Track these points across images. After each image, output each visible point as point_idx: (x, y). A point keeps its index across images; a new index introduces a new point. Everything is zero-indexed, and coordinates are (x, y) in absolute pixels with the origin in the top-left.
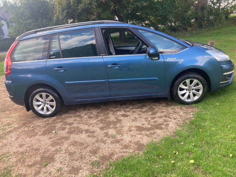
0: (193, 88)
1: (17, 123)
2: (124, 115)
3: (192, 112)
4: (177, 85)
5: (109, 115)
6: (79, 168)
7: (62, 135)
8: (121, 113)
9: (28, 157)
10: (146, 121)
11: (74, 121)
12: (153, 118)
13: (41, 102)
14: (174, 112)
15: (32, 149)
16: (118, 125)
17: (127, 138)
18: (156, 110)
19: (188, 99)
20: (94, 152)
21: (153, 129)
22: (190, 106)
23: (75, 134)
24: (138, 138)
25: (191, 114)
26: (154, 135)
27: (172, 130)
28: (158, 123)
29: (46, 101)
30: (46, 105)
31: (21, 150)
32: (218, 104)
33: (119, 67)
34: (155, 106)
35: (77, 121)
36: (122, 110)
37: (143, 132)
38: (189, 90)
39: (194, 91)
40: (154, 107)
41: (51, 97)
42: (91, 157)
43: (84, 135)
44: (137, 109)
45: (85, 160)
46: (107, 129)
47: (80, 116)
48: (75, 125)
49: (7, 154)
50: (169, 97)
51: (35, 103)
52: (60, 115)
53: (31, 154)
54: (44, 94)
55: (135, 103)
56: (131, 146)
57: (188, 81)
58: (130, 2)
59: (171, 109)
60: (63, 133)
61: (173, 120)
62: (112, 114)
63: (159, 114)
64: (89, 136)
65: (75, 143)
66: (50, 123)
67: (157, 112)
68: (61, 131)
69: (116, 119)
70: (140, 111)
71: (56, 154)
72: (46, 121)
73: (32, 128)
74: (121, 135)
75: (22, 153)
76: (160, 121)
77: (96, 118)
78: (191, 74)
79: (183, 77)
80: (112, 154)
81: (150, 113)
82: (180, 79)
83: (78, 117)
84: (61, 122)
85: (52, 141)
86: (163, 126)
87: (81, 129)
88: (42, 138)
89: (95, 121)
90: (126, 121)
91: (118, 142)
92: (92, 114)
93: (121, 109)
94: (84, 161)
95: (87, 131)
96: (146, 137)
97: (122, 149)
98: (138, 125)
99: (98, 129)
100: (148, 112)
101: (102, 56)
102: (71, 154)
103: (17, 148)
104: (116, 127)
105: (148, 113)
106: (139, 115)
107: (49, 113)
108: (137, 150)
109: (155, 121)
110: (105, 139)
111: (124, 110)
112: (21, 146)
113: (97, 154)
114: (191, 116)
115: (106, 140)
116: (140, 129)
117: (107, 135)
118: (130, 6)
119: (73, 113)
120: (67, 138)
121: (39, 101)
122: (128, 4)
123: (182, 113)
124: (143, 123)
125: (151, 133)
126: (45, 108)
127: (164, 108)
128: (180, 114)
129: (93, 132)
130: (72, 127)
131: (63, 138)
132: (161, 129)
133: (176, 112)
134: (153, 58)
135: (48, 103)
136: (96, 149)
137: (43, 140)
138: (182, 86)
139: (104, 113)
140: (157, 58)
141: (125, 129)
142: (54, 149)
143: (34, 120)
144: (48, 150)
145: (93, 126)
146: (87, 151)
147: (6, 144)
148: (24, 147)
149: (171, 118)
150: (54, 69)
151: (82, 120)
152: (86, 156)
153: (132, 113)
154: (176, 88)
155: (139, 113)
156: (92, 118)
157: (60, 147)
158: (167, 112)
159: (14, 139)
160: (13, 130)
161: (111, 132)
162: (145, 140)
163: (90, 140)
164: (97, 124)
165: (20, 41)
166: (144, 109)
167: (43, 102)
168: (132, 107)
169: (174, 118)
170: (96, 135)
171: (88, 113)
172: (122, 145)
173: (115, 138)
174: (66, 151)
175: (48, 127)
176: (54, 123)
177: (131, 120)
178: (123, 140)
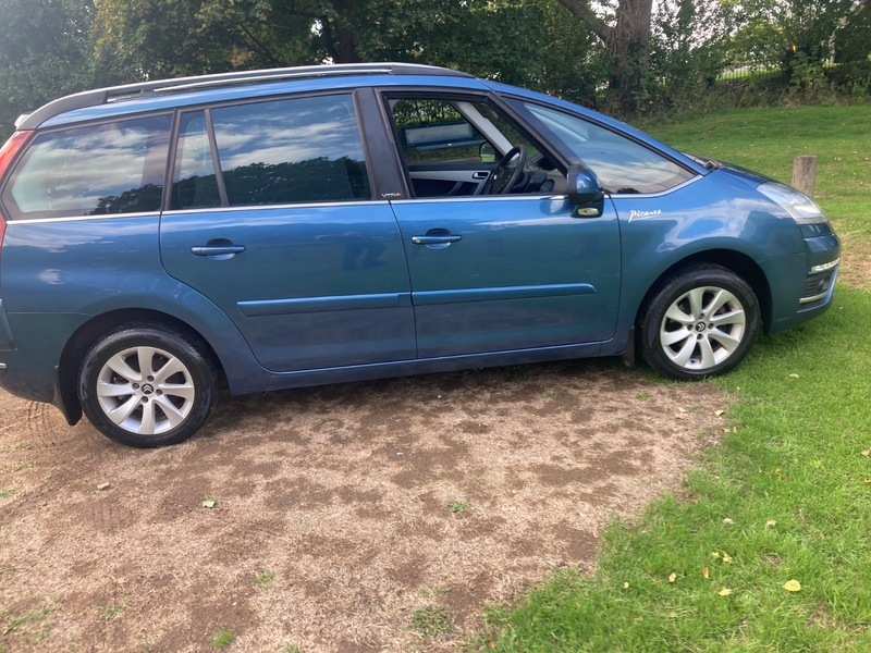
0: (712, 319)
1: (30, 476)
2: (470, 428)
3: (718, 406)
4: (660, 310)
5: (414, 429)
6: (372, 644)
7: (248, 515)
8: (458, 421)
9: (130, 614)
10: (565, 444)
11: (276, 459)
12: (587, 434)
13: (130, 385)
14: (653, 409)
15: (138, 581)
16: (462, 466)
17: (516, 514)
18: (585, 402)
19: (693, 362)
20: (410, 574)
21: (601, 476)
22: (701, 384)
23: (301, 508)
24: (558, 509)
25: (718, 413)
26: (613, 495)
27: (670, 475)
28: (611, 451)
29: (151, 378)
30: (153, 397)
31: (89, 585)
32: (796, 376)
33: (452, 241)
34: (576, 387)
35: (289, 455)
36: (458, 407)
37: (570, 488)
38: (697, 328)
39: (715, 330)
40: (574, 392)
41: (174, 364)
42: (405, 597)
43: (342, 510)
44: (513, 401)
45: (383, 610)
46: (423, 482)
47: (292, 436)
48: (288, 472)
49: (28, 607)
50: (629, 352)
51: (106, 389)
52: (209, 435)
53: (142, 599)
54: (145, 353)
55: (495, 381)
56: (543, 541)
57: (695, 295)
58: (392, 6)
59: (639, 397)
60: (251, 507)
61: (657, 436)
62: (421, 423)
63: (599, 419)
64: (362, 514)
65: (313, 545)
66: (179, 471)
67: (591, 411)
68: (238, 498)
69: (446, 444)
70: (526, 408)
71: (253, 592)
72: (154, 462)
73: (104, 495)
74: (487, 504)
75: (99, 599)
76: (617, 442)
77: (362, 441)
78: (706, 268)
79: (679, 282)
80: (482, 577)
81: (568, 416)
82: (669, 287)
83: (290, 440)
84: (223, 462)
85: (215, 543)
86: (636, 463)
87: (319, 486)
88: (166, 530)
89: (364, 454)
90: (488, 450)
91: (487, 528)
92: (340, 425)
93: (452, 405)
94: (380, 612)
95: (347, 494)
96: (588, 506)
97: (511, 555)
98: (540, 460)
99: (388, 485)
100: (559, 412)
101: (389, 199)
102: (313, 589)
103: (64, 577)
104: (456, 471)
105: (560, 416)
106: (529, 422)
107: (166, 427)
108: (575, 556)
109: (597, 446)
110: (432, 520)
111: (464, 409)
112: (81, 569)
113: (421, 581)
114: (716, 418)
115: (439, 525)
116: (551, 475)
117: (430, 503)
118: (394, 21)
119: (259, 424)
120: (275, 527)
121: (124, 381)
122: (387, 15)
123: (681, 409)
124: (556, 454)
125: (600, 491)
126: (148, 408)
127: (609, 395)
128: (677, 416)
129: (374, 496)
130: (278, 482)
131: (256, 526)
132: (630, 471)
133: (660, 410)
134: (581, 212)
135: (162, 386)
136: (414, 564)
137: (173, 538)
138: (674, 313)
139: (389, 421)
140: (595, 211)
141: (496, 477)
142: (237, 572)
143: (101, 460)
144: (210, 578)
145: (364, 474)
146: (378, 573)
147: (10, 566)
148: (99, 573)
149: (649, 431)
150: (194, 249)
151: (308, 452)
152: (382, 593)
153: (500, 418)
154: (655, 321)
155: (525, 414)
156: (346, 442)
157: (257, 565)
158: (627, 409)
159: (36, 541)
160: (21, 505)
161: (446, 491)
162: (588, 518)
163: (373, 529)
164: (377, 465)
165: (37, 130)
166: (539, 403)
167: (141, 386)
168: (488, 395)
169: (660, 431)
170: (389, 509)
171: (324, 422)
172: (506, 539)
173: (468, 515)
174: (287, 577)
175: (176, 483)
176: (194, 467)
177: (505, 445)
178: (503, 521)
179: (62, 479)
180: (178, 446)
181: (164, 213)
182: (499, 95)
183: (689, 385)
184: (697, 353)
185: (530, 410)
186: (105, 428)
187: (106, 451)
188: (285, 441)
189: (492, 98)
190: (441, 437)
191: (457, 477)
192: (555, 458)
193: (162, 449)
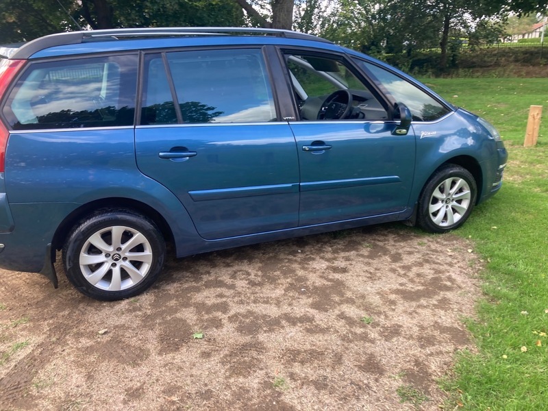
0: (454, 196)
1: (30, 330)
2: (335, 270)
3: (467, 246)
4: (430, 192)
5: (299, 273)
7: (231, 340)
8: (324, 266)
10: (400, 276)
12: (407, 268)
13: (104, 254)
14: (433, 251)
15: (188, 398)
16: (349, 294)
17: (405, 321)
18: (392, 249)
19: (443, 222)
20: (373, 367)
21: (435, 293)
22: (447, 235)
23: (265, 331)
24: (427, 315)
25: (470, 251)
26: (450, 304)
27: (472, 289)
28: (429, 278)
29: (119, 249)
30: (120, 263)
32: (495, 227)
33: (326, 149)
34: (379, 241)
35: (228, 297)
36: (317, 257)
37: (424, 302)
38: (446, 202)
39: (454, 203)
40: (381, 244)
41: (138, 237)
42: (381, 382)
43: (294, 330)
44: (348, 251)
45: (375, 392)
46: (331, 306)
47: (220, 284)
48: (235, 309)
50: (414, 219)
51: (86, 259)
54: (117, 231)
55: (326, 240)
56: (434, 336)
59: (419, 244)
60: (228, 334)
61: (446, 267)
62: (301, 268)
63: (408, 260)
64: (309, 331)
65: (293, 356)
66: (154, 315)
67: (399, 254)
68: (215, 330)
69: (328, 281)
70: (357, 255)
71: (280, 394)
72: (129, 310)
73: (107, 338)
74: (383, 317)
76: (428, 272)
77: (271, 283)
78: (453, 166)
80: (417, 363)
81: (387, 258)
82: (436, 178)
83: (221, 287)
84: (183, 306)
85: (223, 363)
86: (449, 284)
87: (266, 315)
88: (178, 358)
89: (279, 292)
90: (357, 283)
91: (395, 332)
92: (248, 273)
93: (312, 256)
94: (375, 394)
96: (442, 312)
97: (422, 347)
98: (395, 288)
99: (312, 312)
100: (380, 256)
101: (288, 120)
103: (125, 402)
104: (348, 298)
105: (383, 259)
106: (368, 264)
107: (129, 284)
108: (460, 343)
109: (419, 275)
110: (359, 331)
111: (322, 258)
112: (134, 395)
113: (383, 370)
114: (470, 254)
115: (366, 333)
116: (408, 296)
117: (348, 320)
119: (188, 277)
121: (98, 252)
123: (448, 250)
124: (399, 282)
125: (440, 301)
126: (116, 272)
127: (402, 244)
128: (449, 254)
129: (308, 319)
130: (236, 316)
131: (245, 348)
132: (448, 288)
133: (436, 251)
134: (398, 131)
135: (127, 254)
136: (370, 360)
137: (188, 363)
138: (437, 193)
139: (279, 269)
140: (404, 131)
141: (375, 300)
142: (257, 381)
143: (83, 314)
144: (240, 388)
145: (290, 305)
146: (351, 368)
147: (71, 400)
148: (150, 395)
149: (439, 264)
150: (161, 154)
151: (239, 293)
152: (365, 382)
153: (348, 263)
154: (427, 198)
155: (361, 259)
156: (260, 284)
157: (267, 374)
158: (418, 252)
159: (77, 378)
160: (41, 353)
161: (352, 311)
162: (447, 319)
163: (326, 340)
164: (293, 299)
165: (29, 60)
166: (365, 251)
167: (112, 255)
168: (330, 249)
169: (446, 264)
170: (326, 327)
171: (235, 272)
172: (411, 337)
173: (378, 325)
174: (295, 380)
175: (160, 324)
176: (164, 312)
177: (365, 279)
178: (401, 326)
179: (61, 330)
180: (138, 297)
181: (137, 127)
182: (349, 56)
183: (441, 236)
184: (445, 217)
185: (362, 256)
186: (85, 288)
187: (81, 305)
188: (218, 287)
189: (345, 57)
190: (321, 277)
191: (351, 301)
192: (401, 285)
193: (126, 301)
